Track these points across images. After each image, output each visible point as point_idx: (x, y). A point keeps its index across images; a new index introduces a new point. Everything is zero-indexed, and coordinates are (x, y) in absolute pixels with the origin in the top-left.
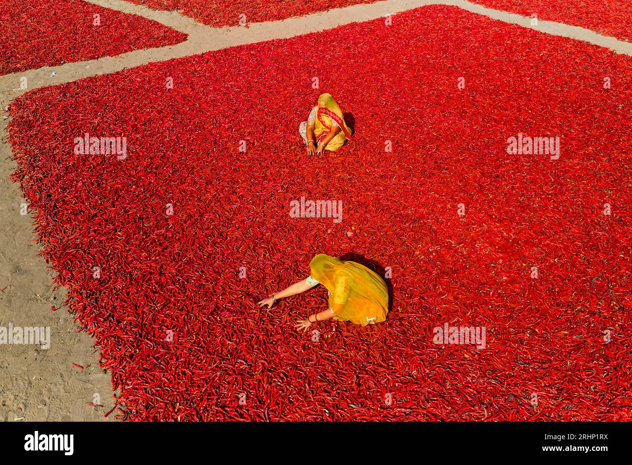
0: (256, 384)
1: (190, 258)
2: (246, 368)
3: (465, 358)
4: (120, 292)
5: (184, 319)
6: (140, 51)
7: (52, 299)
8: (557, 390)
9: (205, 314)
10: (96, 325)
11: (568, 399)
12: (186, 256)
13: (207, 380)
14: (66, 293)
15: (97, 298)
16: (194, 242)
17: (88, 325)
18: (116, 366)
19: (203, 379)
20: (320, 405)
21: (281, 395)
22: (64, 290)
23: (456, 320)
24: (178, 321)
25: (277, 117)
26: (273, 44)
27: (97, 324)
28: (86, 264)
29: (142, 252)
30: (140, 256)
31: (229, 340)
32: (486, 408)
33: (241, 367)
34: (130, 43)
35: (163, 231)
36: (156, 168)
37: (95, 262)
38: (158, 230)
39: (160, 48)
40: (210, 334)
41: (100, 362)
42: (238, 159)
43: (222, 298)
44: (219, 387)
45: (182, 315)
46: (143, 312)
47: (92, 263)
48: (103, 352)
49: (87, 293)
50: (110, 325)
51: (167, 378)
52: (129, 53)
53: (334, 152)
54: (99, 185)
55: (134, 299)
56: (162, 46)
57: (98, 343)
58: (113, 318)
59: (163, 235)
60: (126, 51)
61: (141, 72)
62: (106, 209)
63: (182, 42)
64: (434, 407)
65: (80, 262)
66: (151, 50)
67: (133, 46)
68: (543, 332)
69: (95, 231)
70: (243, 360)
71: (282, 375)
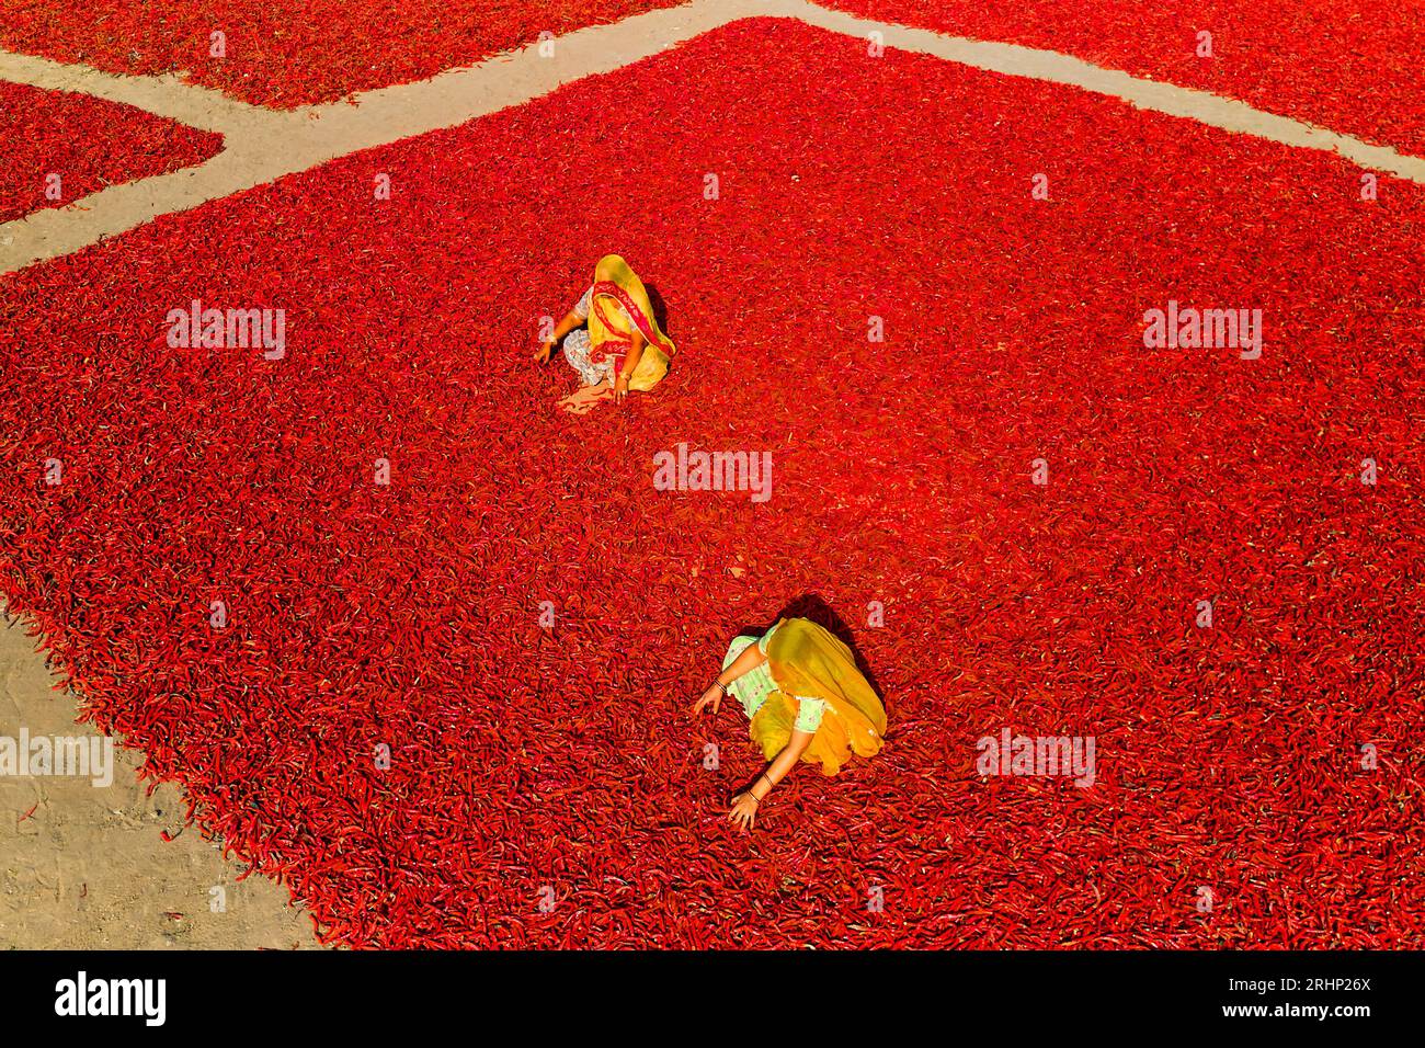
0: (657, 920)
1: (427, 675)
2: (627, 890)
3: (1031, 794)
4: (304, 776)
5: (464, 811)
6: (123, 187)
7: (155, 816)
8: (1205, 826)
9: (505, 794)
10: (279, 856)
11: (1228, 840)
12: (417, 674)
13: (557, 931)
14: (179, 796)
15: (256, 797)
16: (423, 637)
17: (258, 859)
18: (357, 937)
19: (549, 930)
20: (794, 937)
21: (713, 932)
22: (172, 791)
23: (992, 720)
24: (451, 818)
25: (500, 322)
26: (431, 144)
27: (280, 853)
28: (202, 725)
29: (317, 678)
30: (317, 688)
31: (573, 840)
32: (1096, 884)
33: (618, 891)
34: (91, 170)
35: (345, 624)
36: (274, 478)
37: (220, 716)
38: (332, 622)
39: (167, 177)
40: (529, 833)
41: (318, 934)
42: (450, 434)
43: (527, 753)
44: (586, 940)
45: (455, 804)
46: (372, 812)
47: (215, 721)
48: (315, 913)
49: (232, 789)
50: (311, 851)
51: (473, 942)
52: (96, 195)
53: (649, 393)
54: (156, 536)
55: (338, 785)
56: (172, 170)
57: (297, 895)
58: (310, 833)
59: (348, 633)
60: (87, 191)
61: (145, 243)
62: (194, 590)
63: (213, 155)
64: (1004, 901)
65: (186, 723)
66: (145, 182)
67: (101, 176)
68: (1154, 718)
69: (191, 644)
70: (616, 875)
71: (703, 894)
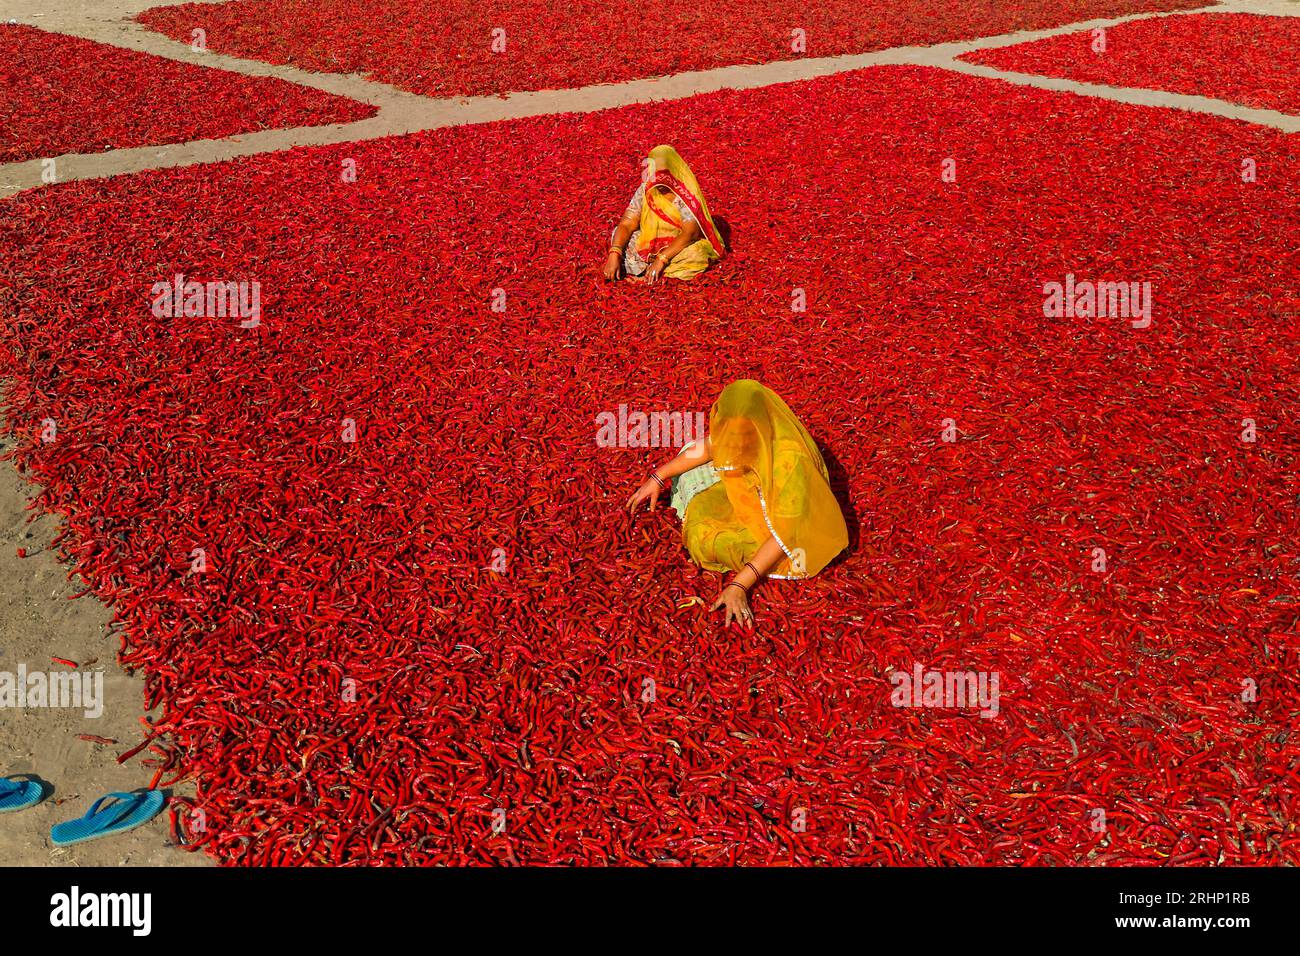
0: (500, 692)
1: (355, 459)
2: (478, 659)
3: (1013, 642)
4: (185, 521)
5: (333, 569)
6: (276, 130)
7: (23, 537)
8: (1246, 704)
9: (384, 559)
10: (120, 580)
12: (345, 456)
13: (380, 685)
14: (58, 525)
15: (130, 531)
16: (367, 431)
17: (100, 583)
18: (159, 659)
19: (371, 683)
20: (655, 730)
21: (561, 713)
22: (54, 520)
23: (983, 570)
24: (317, 573)
25: (564, 228)
26: (558, 120)
27: (123, 579)
28: (111, 470)
29: (243, 448)
30: (240, 455)
31: (439, 606)
32: (1076, 738)
33: (466, 659)
34: (256, 119)
35: (296, 413)
36: (292, 309)
37: (132, 467)
38: (284, 410)
39: (319, 127)
40: (392, 595)
41: (122, 654)
42: (474, 295)
43: (425, 529)
44: (409, 699)
45: (327, 561)
46: (236, 556)
47: (125, 468)
48: (129, 635)
49: (108, 522)
50: (153, 579)
51: (281, 683)
52: (252, 134)
54: (159, 336)
55: (216, 534)
56: (324, 124)
57: (121, 617)
58: (163, 566)
59: (296, 420)
60: (244, 131)
61: (274, 161)
62: (169, 375)
63: (365, 118)
64: (943, 736)
65: (97, 467)
66: (298, 129)
67: (262, 123)
68: (1196, 591)
69: (140, 412)
70: (473, 646)
71: (565, 675)
